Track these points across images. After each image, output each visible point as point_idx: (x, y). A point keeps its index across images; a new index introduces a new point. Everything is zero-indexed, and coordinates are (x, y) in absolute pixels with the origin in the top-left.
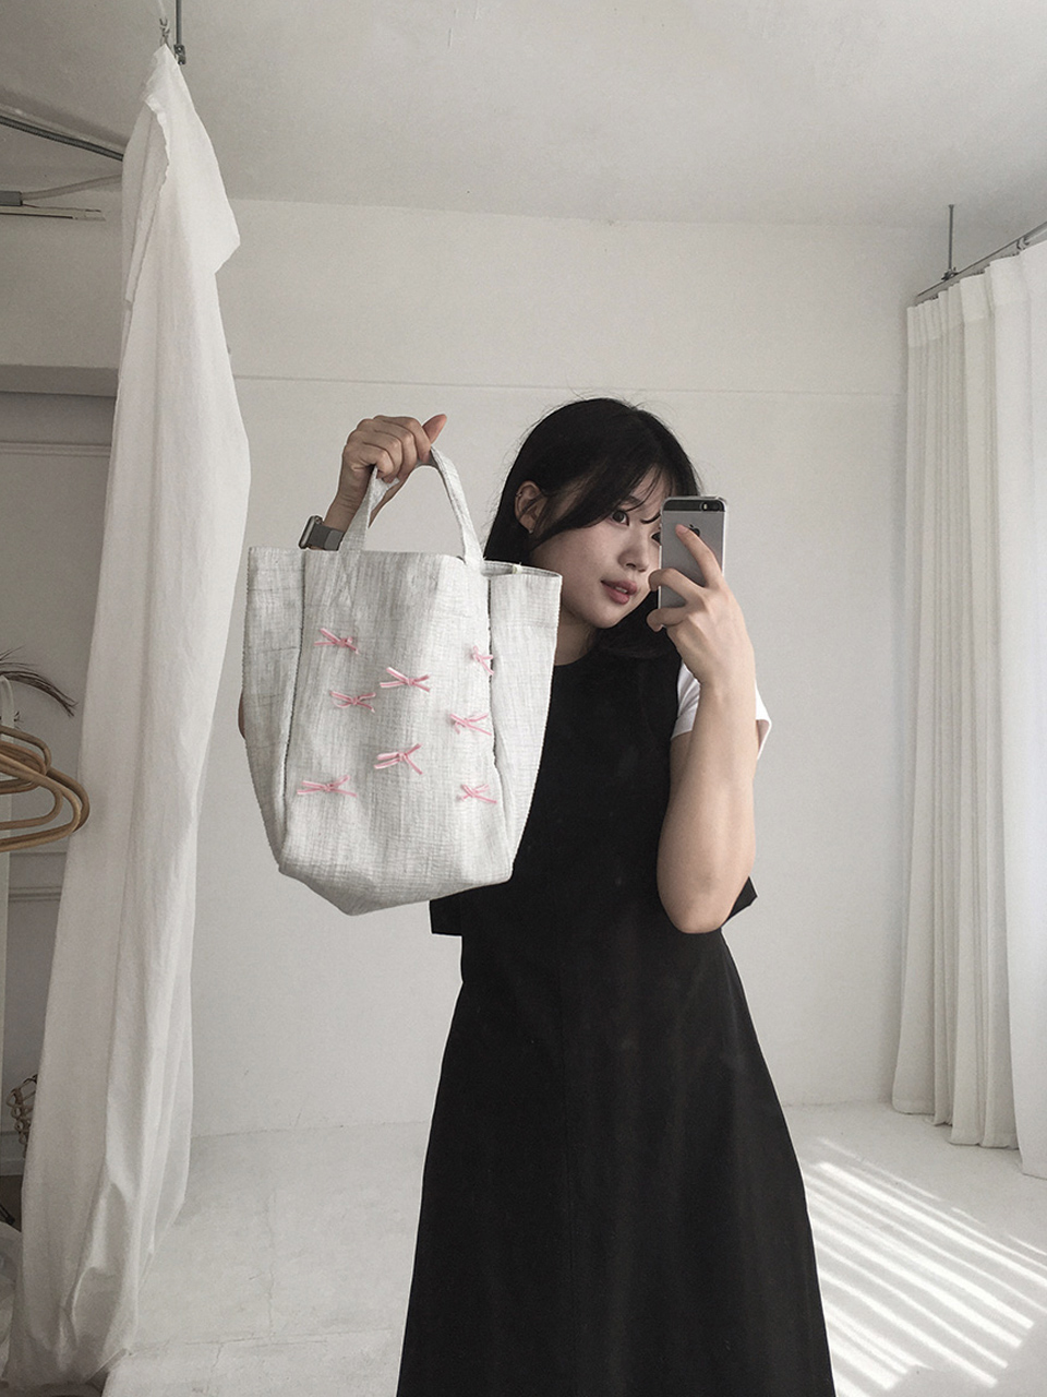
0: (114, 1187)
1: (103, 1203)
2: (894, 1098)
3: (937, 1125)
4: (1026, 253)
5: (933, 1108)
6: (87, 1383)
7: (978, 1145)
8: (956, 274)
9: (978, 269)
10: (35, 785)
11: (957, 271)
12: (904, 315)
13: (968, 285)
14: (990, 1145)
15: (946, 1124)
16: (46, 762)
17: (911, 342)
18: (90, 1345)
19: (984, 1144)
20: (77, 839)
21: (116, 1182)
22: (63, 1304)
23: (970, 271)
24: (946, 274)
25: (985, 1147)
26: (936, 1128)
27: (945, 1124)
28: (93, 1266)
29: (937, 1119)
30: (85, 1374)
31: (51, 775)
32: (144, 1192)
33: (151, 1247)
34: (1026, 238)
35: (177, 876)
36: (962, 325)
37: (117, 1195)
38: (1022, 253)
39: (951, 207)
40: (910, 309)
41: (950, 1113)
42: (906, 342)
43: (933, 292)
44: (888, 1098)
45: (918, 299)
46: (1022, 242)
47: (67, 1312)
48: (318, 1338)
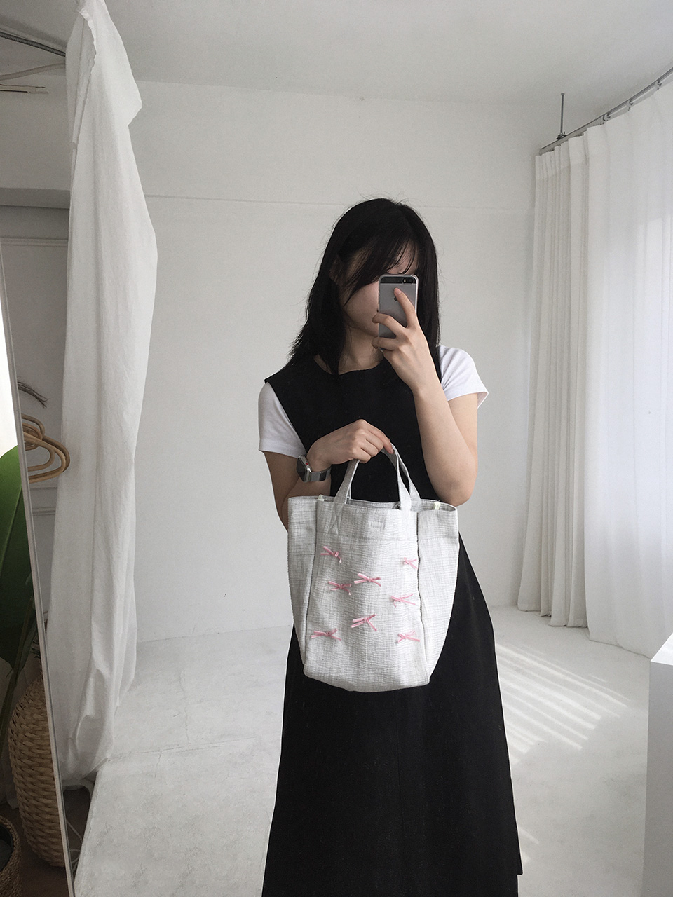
0: (98, 670)
1: (92, 681)
2: (519, 603)
3: (543, 616)
4: (609, 123)
5: (540, 607)
6: (86, 778)
7: (565, 626)
8: (565, 136)
9: (580, 132)
10: (37, 446)
11: (566, 134)
12: (534, 160)
13: (573, 142)
14: (572, 626)
15: (548, 616)
16: (41, 431)
17: (537, 178)
18: (87, 758)
19: (569, 625)
20: (63, 479)
21: (100, 669)
22: (71, 736)
23: (575, 134)
24: (559, 136)
25: (569, 627)
26: (542, 618)
27: (546, 616)
28: (88, 714)
29: (542, 613)
30: (85, 772)
32: (115, 671)
33: (118, 702)
34: (608, 114)
36: (569, 167)
37: (100, 676)
38: (607, 123)
39: (563, 95)
40: (537, 157)
41: (549, 608)
42: (534, 178)
43: (552, 146)
44: (515, 603)
45: (543, 150)
46: (605, 117)
47: (73, 740)
48: (215, 745)
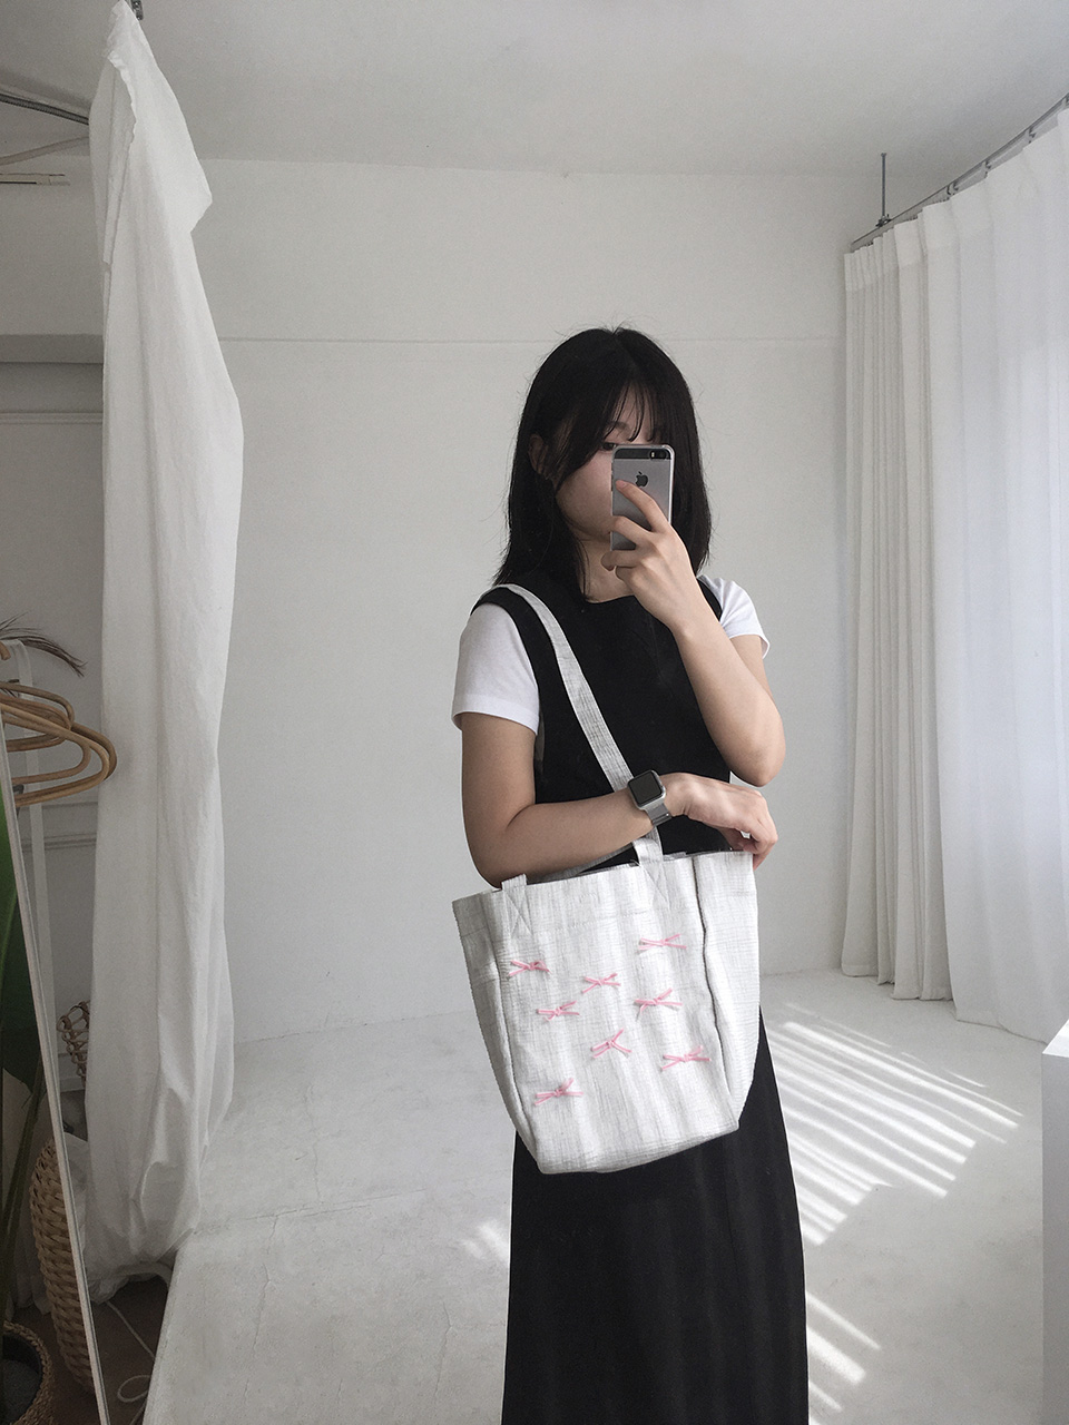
0: (171, 1090)
1: (162, 1108)
2: (843, 963)
3: (881, 984)
4: (956, 198)
5: (877, 970)
6: (159, 1262)
7: (918, 998)
8: (890, 221)
9: (911, 214)
10: (62, 740)
11: (891, 218)
12: (842, 261)
13: (901, 230)
14: (928, 998)
15: (889, 983)
16: (69, 716)
17: (848, 287)
18: (159, 1228)
19: (923, 997)
20: (107, 790)
21: (175, 1089)
22: (132, 1196)
23: (904, 217)
24: (880, 221)
25: (924, 1000)
26: (881, 987)
27: (887, 982)
28: (156, 1160)
29: (881, 978)
30: (157, 1252)
31: (74, 729)
32: (198, 1092)
33: (206, 1138)
34: (955, 183)
35: (206, 815)
36: (897, 269)
37: (174, 1099)
38: (952, 198)
39: (884, 156)
40: (848, 257)
41: (892, 972)
42: (844, 287)
43: (869, 238)
44: (838, 965)
45: (855, 245)
46: (952, 187)
47: (136, 1202)
48: (361, 1204)
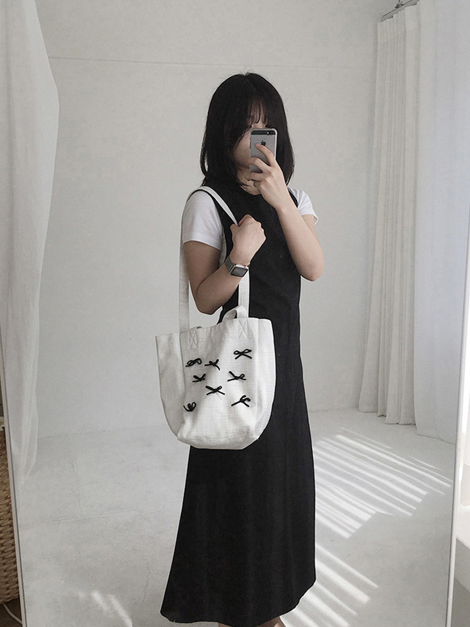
2: (360, 406)
3: (379, 416)
5: (377, 409)
7: (397, 423)
8: (402, 5)
9: (413, 3)
11: (403, 3)
12: (376, 27)
13: (408, 10)
14: (403, 423)
15: (383, 416)
17: (379, 41)
19: (400, 423)
23: (409, 4)
24: (398, 5)
25: (400, 425)
26: (378, 418)
27: (383, 415)
29: (379, 413)
36: (405, 31)
40: (379, 24)
41: (385, 410)
42: (376, 39)
43: (391, 14)
44: (357, 406)
45: (384, 17)
